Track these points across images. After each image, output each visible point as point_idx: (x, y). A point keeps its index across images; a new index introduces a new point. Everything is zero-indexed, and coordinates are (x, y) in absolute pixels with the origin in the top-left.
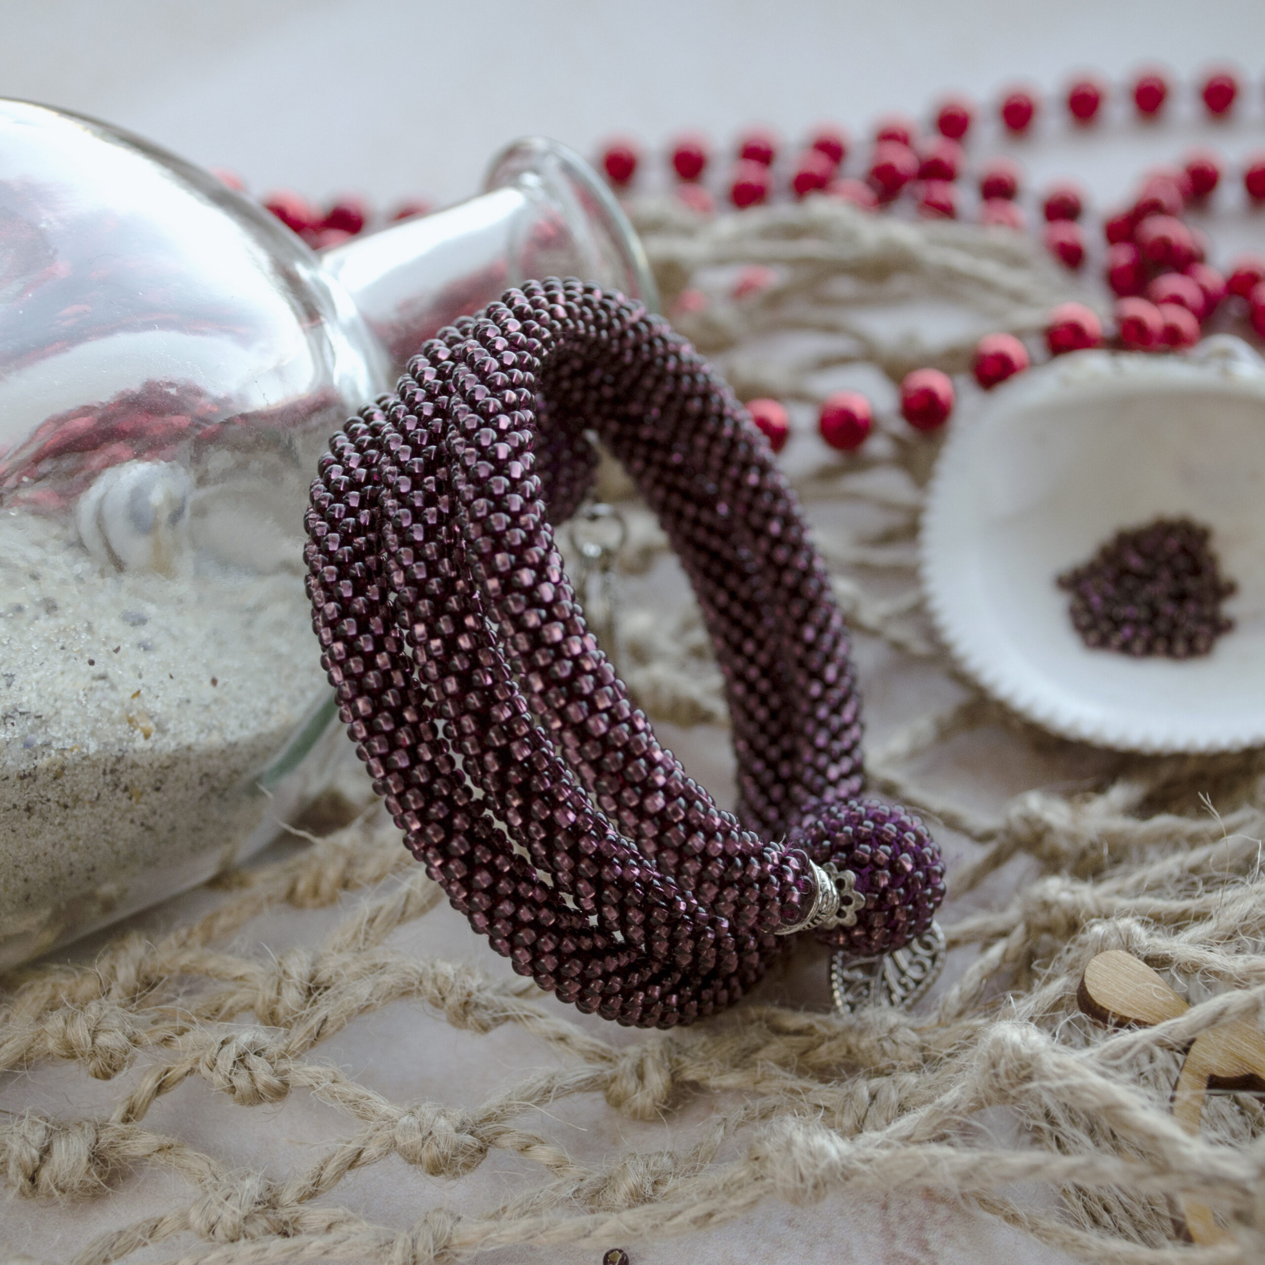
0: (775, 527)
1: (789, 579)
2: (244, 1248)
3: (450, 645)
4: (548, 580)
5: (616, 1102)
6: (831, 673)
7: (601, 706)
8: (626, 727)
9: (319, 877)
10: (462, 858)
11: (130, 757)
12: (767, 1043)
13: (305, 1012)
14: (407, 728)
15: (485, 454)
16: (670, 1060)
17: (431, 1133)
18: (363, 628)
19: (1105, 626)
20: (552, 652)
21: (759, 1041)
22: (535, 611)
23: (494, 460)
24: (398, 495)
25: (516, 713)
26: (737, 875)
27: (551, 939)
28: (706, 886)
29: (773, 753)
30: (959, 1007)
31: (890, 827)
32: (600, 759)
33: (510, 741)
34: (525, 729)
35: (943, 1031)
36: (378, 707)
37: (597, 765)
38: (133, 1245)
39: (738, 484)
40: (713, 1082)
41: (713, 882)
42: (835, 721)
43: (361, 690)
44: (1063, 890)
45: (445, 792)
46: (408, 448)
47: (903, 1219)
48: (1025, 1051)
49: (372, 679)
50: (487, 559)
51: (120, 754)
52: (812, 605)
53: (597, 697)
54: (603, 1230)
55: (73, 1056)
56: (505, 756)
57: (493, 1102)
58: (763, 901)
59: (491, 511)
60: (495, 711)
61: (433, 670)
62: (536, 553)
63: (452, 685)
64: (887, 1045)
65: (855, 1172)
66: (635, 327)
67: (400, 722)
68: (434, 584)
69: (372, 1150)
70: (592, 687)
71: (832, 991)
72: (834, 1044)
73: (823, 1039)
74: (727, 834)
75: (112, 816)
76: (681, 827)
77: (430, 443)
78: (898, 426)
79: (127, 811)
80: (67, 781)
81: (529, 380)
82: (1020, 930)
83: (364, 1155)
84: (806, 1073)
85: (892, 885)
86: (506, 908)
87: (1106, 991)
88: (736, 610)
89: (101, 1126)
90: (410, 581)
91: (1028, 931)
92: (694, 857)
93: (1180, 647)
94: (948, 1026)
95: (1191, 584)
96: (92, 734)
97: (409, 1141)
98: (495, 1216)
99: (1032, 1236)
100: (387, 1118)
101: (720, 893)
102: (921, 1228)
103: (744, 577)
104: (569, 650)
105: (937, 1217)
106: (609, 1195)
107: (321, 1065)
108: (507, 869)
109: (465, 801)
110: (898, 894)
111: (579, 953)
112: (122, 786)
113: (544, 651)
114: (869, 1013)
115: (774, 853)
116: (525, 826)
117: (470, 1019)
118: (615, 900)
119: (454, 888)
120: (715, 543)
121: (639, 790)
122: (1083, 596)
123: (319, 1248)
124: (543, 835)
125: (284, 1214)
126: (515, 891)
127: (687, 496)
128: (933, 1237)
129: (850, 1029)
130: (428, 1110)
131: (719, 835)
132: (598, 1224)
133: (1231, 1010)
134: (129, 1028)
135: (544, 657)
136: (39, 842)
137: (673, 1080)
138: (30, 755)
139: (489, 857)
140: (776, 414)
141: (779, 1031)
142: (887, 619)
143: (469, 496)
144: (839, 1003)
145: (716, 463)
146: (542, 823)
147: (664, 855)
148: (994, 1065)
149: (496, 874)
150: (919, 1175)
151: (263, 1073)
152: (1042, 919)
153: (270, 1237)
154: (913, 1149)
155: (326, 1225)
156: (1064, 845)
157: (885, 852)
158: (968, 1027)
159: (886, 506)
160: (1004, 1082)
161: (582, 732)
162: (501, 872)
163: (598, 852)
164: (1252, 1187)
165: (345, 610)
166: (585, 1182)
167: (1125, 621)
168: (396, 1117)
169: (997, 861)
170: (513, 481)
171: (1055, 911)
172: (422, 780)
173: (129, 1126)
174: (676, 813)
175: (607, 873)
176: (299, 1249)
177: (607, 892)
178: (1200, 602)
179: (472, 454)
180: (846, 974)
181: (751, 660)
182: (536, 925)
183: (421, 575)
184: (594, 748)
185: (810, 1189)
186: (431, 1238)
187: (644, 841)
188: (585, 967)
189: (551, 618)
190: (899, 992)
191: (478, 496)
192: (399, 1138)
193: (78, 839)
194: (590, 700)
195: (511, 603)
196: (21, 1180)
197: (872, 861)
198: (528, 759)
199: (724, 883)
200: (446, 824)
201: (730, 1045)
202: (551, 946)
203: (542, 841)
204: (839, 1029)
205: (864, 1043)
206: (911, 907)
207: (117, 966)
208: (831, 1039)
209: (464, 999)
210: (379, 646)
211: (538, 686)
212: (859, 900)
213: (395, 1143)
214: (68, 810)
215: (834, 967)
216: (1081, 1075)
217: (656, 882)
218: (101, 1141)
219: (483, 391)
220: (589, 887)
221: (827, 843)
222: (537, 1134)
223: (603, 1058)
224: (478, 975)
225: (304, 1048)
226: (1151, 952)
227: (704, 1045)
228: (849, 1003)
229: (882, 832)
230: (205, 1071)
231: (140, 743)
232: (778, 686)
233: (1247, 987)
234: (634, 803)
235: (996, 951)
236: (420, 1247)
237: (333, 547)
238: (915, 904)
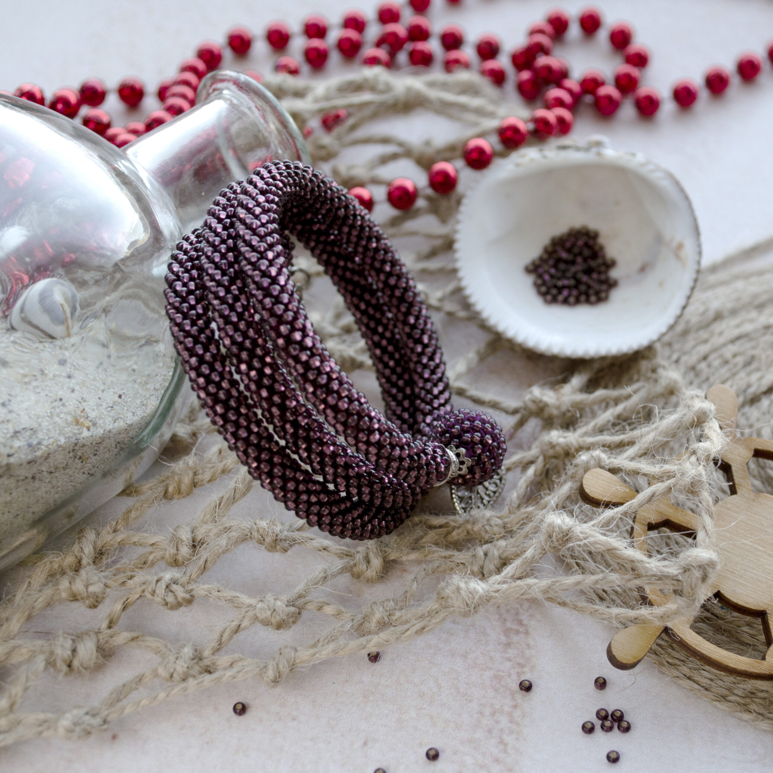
0: (388, 268)
1: (398, 293)
2: (191, 682)
3: (261, 373)
4: (308, 335)
5: (357, 576)
6: (426, 339)
7: (343, 395)
8: (356, 403)
9: (179, 483)
10: (279, 477)
11: (81, 441)
12: (426, 534)
13: (194, 558)
14: (244, 417)
15: (265, 274)
16: (381, 551)
17: (274, 610)
18: (212, 369)
19: (554, 291)
20: (316, 372)
21: (422, 534)
22: (304, 352)
23: (270, 277)
24: (217, 297)
25: (298, 401)
26: (416, 465)
27: (327, 508)
28: (401, 472)
29: (401, 383)
30: (517, 502)
31: (478, 423)
32: (346, 421)
33: (297, 416)
34: (303, 409)
35: (513, 516)
36: (227, 408)
37: (345, 424)
38: (131, 690)
39: (366, 248)
40: (404, 559)
41: (405, 470)
42: (432, 363)
43: (216, 400)
44: (559, 437)
45: (267, 446)
46: (219, 272)
47: (508, 611)
48: (565, 528)
49: (222, 395)
50: (276, 329)
51: (76, 441)
52: (411, 305)
53: (341, 391)
54: (372, 644)
55: (77, 600)
56: (296, 424)
57: (300, 588)
58: (428, 474)
59: (274, 304)
60: (288, 403)
61: (253, 387)
62: (300, 323)
63: (264, 394)
64: (487, 528)
65: (491, 597)
66: (311, 181)
67: (239, 414)
68: (248, 343)
69: (245, 623)
70: (338, 386)
71: (454, 503)
72: (460, 530)
73: (454, 528)
74: (409, 445)
75: (74, 473)
76: (388, 447)
77: (229, 268)
78: (430, 191)
79: (81, 468)
80: (51, 460)
81: (275, 228)
82: (541, 460)
83: (242, 626)
84: (450, 547)
85: (483, 452)
86: (304, 497)
87: (593, 489)
88: (371, 311)
89: (98, 633)
90: (234, 342)
91: (545, 458)
92: (395, 460)
93: (593, 298)
94: (515, 513)
95: (593, 264)
96: (60, 434)
97: (264, 616)
98: (314, 646)
99: (574, 611)
100: (250, 606)
101: (409, 474)
102: (517, 614)
103: (373, 293)
104: (324, 369)
105: (524, 607)
106: (367, 625)
107: (208, 584)
108: (301, 478)
109: (277, 448)
110: (487, 456)
111: (340, 512)
112: (78, 457)
113: (312, 372)
114: (475, 512)
115: (430, 449)
116: (309, 457)
117: (278, 547)
118: (355, 484)
119: (277, 491)
120: (356, 278)
121: (366, 432)
122: (540, 276)
123: (230, 676)
124: (318, 459)
125: (206, 662)
126: (307, 488)
127: (339, 256)
128: (524, 617)
129: (467, 522)
130: (270, 597)
131: (406, 447)
132: (369, 641)
133: (657, 494)
134: (104, 580)
135: (312, 375)
136: (39, 493)
137: (384, 561)
138: (32, 450)
139: (293, 474)
140: (365, 193)
141: (431, 527)
142: (441, 300)
143: (260, 297)
144: (458, 508)
145: (354, 239)
146: (317, 454)
147: (381, 461)
148: (550, 537)
149: (298, 482)
150: (523, 594)
151: (181, 594)
152: (551, 452)
153: (202, 675)
154: (519, 582)
155: (229, 664)
156: (555, 412)
157: (478, 436)
158: (526, 512)
159: (429, 236)
160: (556, 544)
161: (335, 409)
162: (299, 480)
163: (346, 463)
164: (680, 578)
165: (201, 360)
166: (355, 621)
167: (564, 287)
168: (254, 605)
169: (521, 423)
170: (282, 287)
171: (557, 448)
172: (255, 442)
173: (112, 630)
174: (385, 440)
175: (351, 473)
176: (219, 679)
177: (352, 481)
178: (600, 273)
179: (257, 275)
180: (460, 494)
181: (382, 336)
182: (319, 503)
183: (240, 339)
184: (343, 416)
185: (472, 610)
186: (285, 662)
187: (370, 456)
188: (344, 518)
189: (313, 355)
190: (486, 498)
191: (265, 296)
192: (259, 615)
193: (58, 487)
194: (338, 392)
195: (292, 350)
196: (65, 668)
197: (472, 441)
198: (307, 424)
199: (410, 469)
200: (270, 462)
201: (409, 539)
202: (327, 511)
203: (318, 463)
204: (461, 522)
205: (476, 528)
206: (493, 461)
207: (83, 547)
208: (458, 528)
209: (275, 539)
210: (222, 378)
211: (311, 389)
212: (469, 462)
213: (257, 618)
214: (53, 474)
215: (453, 491)
216: (593, 536)
217: (373, 471)
218: (101, 641)
219: (255, 239)
220: (343, 481)
221: (447, 435)
222: (324, 600)
223: (347, 555)
224: (279, 524)
225: (198, 577)
226: (611, 466)
227: (396, 540)
228: (463, 508)
229: (474, 426)
230: (149, 596)
231: (85, 433)
232: (397, 349)
233: (662, 481)
234: (365, 439)
235: (531, 471)
236: (281, 667)
237: (188, 328)
238: (494, 459)
